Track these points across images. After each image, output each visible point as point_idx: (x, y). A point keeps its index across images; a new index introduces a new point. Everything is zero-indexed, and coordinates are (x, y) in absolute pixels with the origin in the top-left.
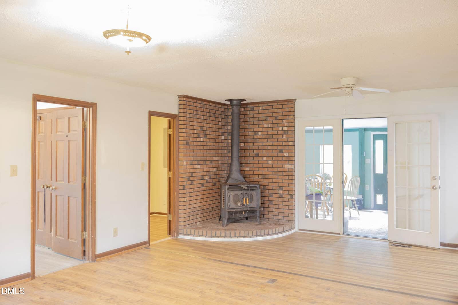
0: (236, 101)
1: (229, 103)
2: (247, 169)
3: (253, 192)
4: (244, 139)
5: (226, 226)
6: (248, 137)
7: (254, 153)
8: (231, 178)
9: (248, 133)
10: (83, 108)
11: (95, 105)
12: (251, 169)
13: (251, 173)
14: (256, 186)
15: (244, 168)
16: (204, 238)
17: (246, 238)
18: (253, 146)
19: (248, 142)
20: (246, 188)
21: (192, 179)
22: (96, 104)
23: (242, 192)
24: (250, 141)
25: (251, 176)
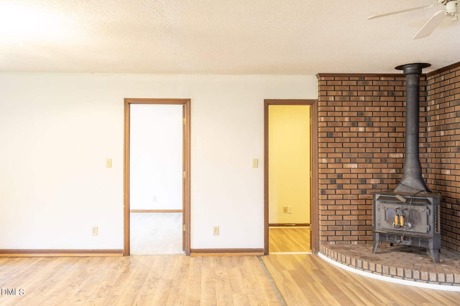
0: (410, 67)
1: (401, 72)
2: (448, 172)
3: (419, 208)
4: (445, 124)
5: (375, 254)
6: (449, 121)
7: (455, 146)
8: (401, 184)
9: (449, 114)
10: (183, 106)
11: (189, 102)
12: (453, 172)
13: (453, 178)
14: (427, 199)
15: (444, 170)
16: (334, 261)
17: (385, 275)
18: (455, 135)
19: (449, 129)
20: (404, 200)
21: (339, 181)
22: (189, 100)
23: (397, 206)
24: (451, 127)
25: (453, 184)
